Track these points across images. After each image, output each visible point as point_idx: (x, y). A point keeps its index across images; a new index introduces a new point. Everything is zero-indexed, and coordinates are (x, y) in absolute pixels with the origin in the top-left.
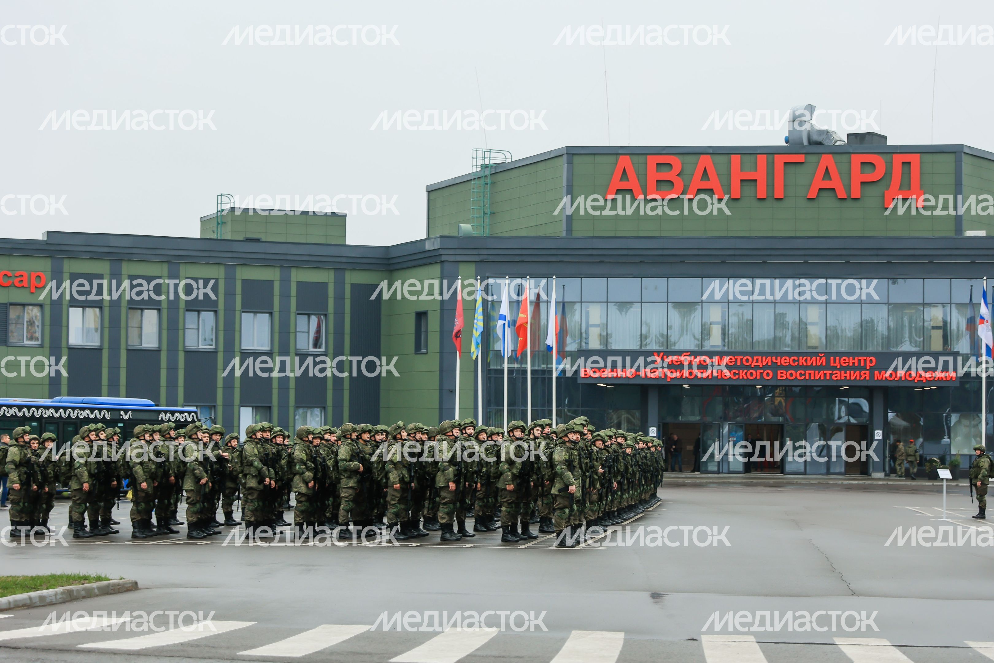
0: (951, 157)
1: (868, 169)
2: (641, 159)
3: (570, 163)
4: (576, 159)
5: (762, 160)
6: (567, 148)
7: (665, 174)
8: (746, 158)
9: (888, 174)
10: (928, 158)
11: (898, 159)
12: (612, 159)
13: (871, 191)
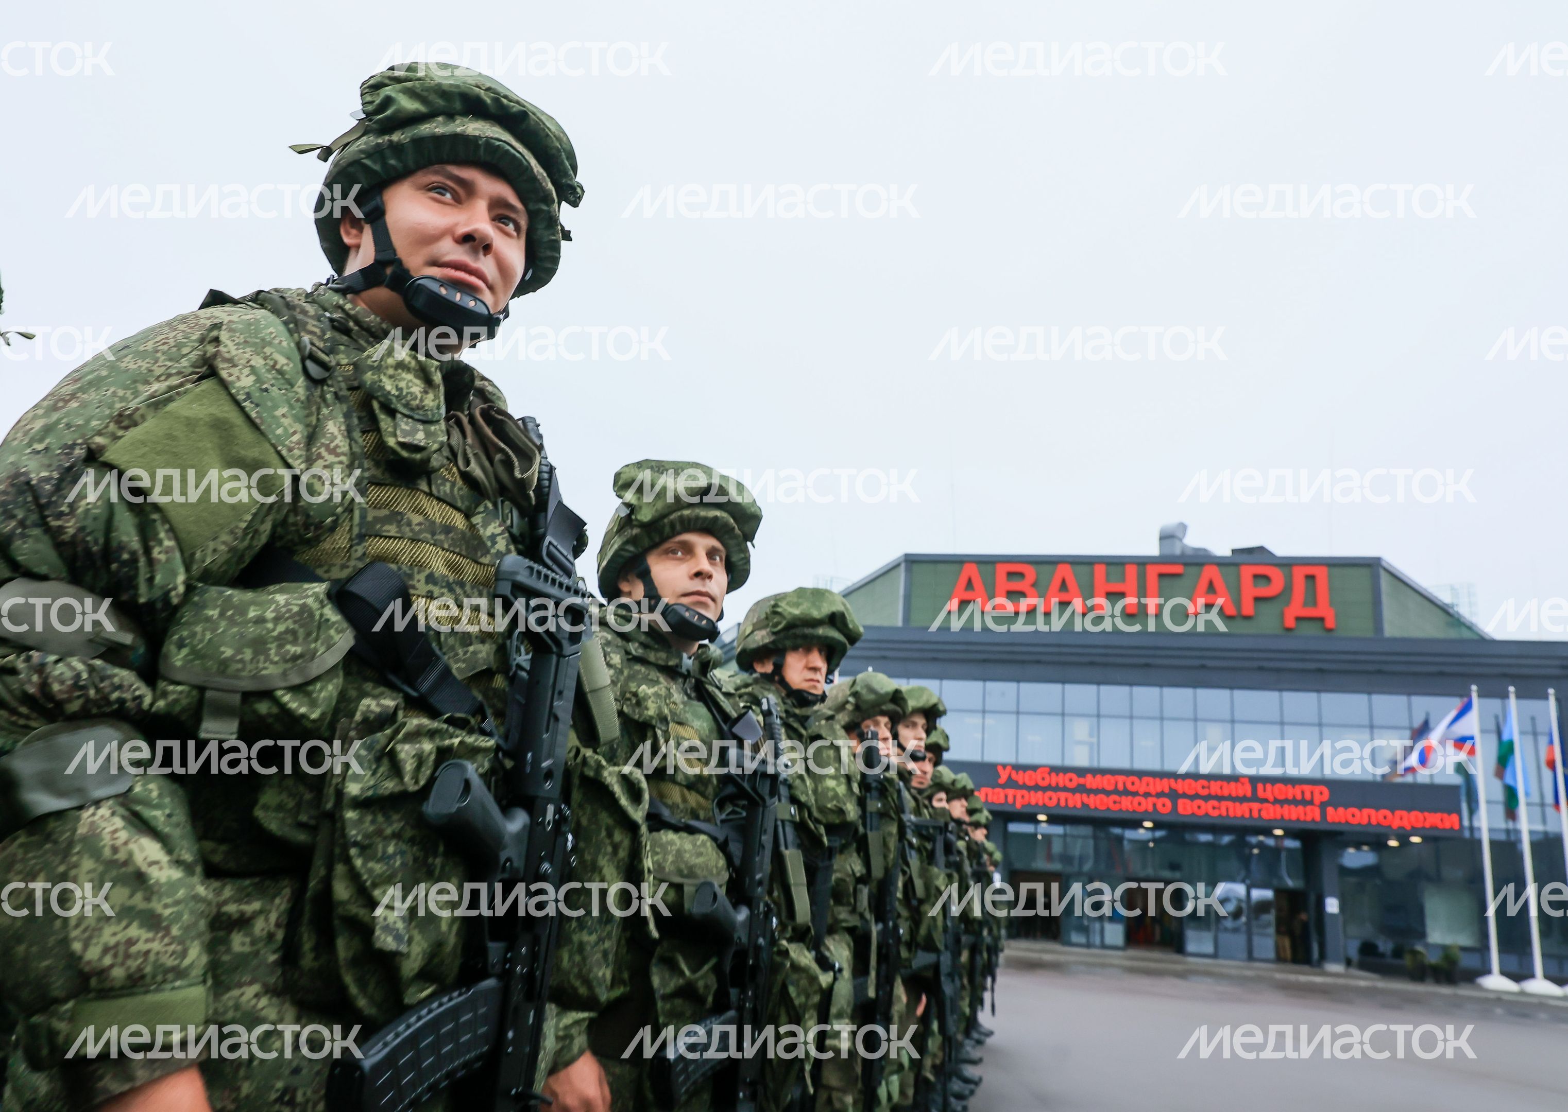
0: (1365, 572)
1: (1262, 582)
2: (989, 568)
3: (908, 571)
4: (916, 567)
5: (1131, 571)
6: (906, 555)
7: (1016, 585)
8: (1112, 569)
9: (1288, 588)
10: (1336, 571)
11: (1299, 573)
12: (955, 567)
13: (1265, 608)
